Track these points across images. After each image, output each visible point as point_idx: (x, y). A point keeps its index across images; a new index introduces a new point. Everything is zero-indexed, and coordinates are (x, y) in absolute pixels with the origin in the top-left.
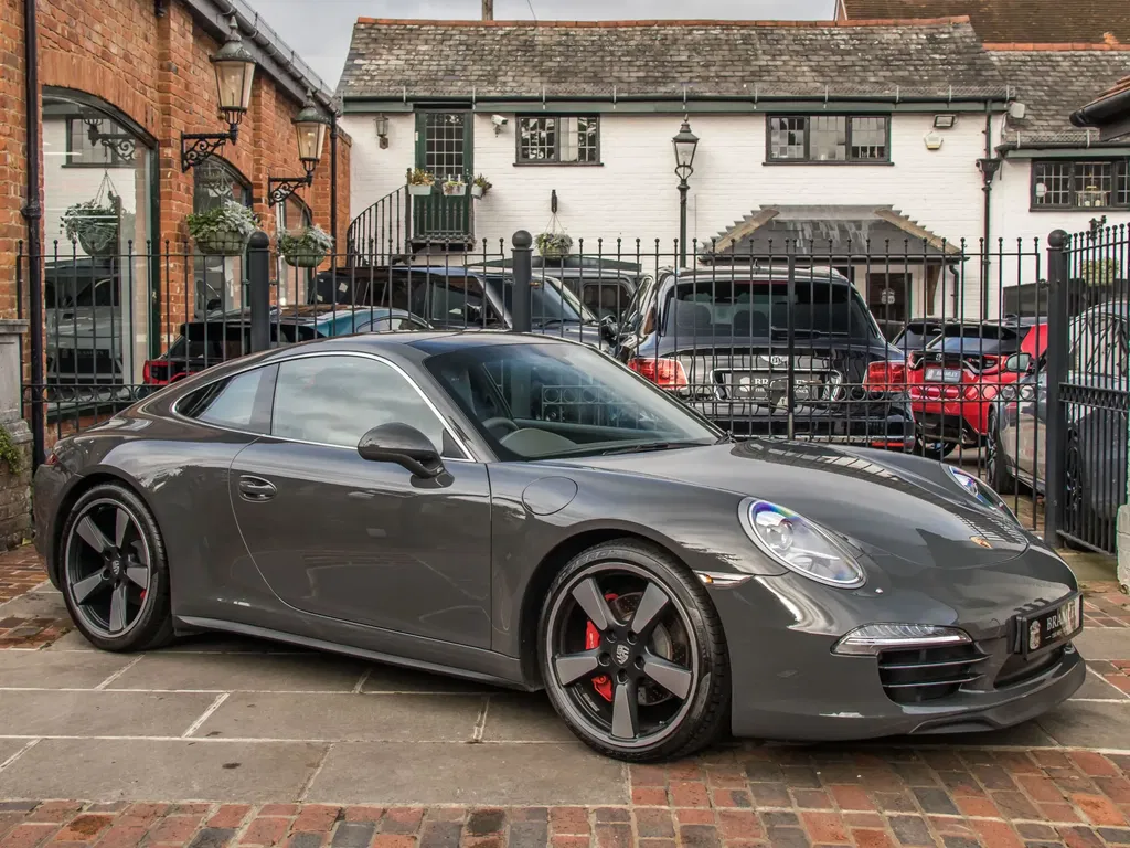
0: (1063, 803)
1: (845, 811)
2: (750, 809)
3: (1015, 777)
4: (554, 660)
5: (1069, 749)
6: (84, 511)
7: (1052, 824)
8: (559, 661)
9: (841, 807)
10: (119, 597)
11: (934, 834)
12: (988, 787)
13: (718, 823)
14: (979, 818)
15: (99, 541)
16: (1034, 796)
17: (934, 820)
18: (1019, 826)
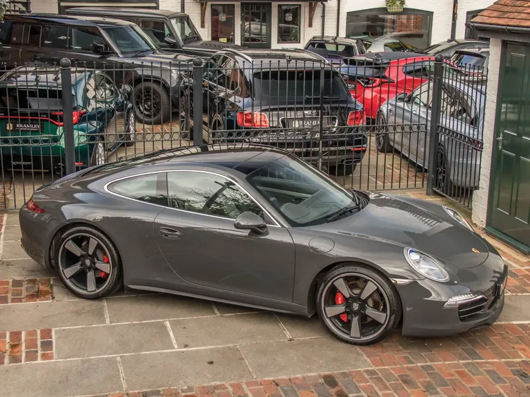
0: (513, 350)
1: (447, 363)
2: (415, 365)
3: (492, 338)
4: (324, 308)
5: (503, 323)
6: (69, 238)
7: (514, 360)
8: (327, 309)
9: (445, 361)
10: (91, 276)
11: (481, 370)
12: (486, 345)
13: (408, 373)
14: (491, 360)
15: (77, 251)
16: (503, 348)
17: (478, 363)
18: (505, 362)
